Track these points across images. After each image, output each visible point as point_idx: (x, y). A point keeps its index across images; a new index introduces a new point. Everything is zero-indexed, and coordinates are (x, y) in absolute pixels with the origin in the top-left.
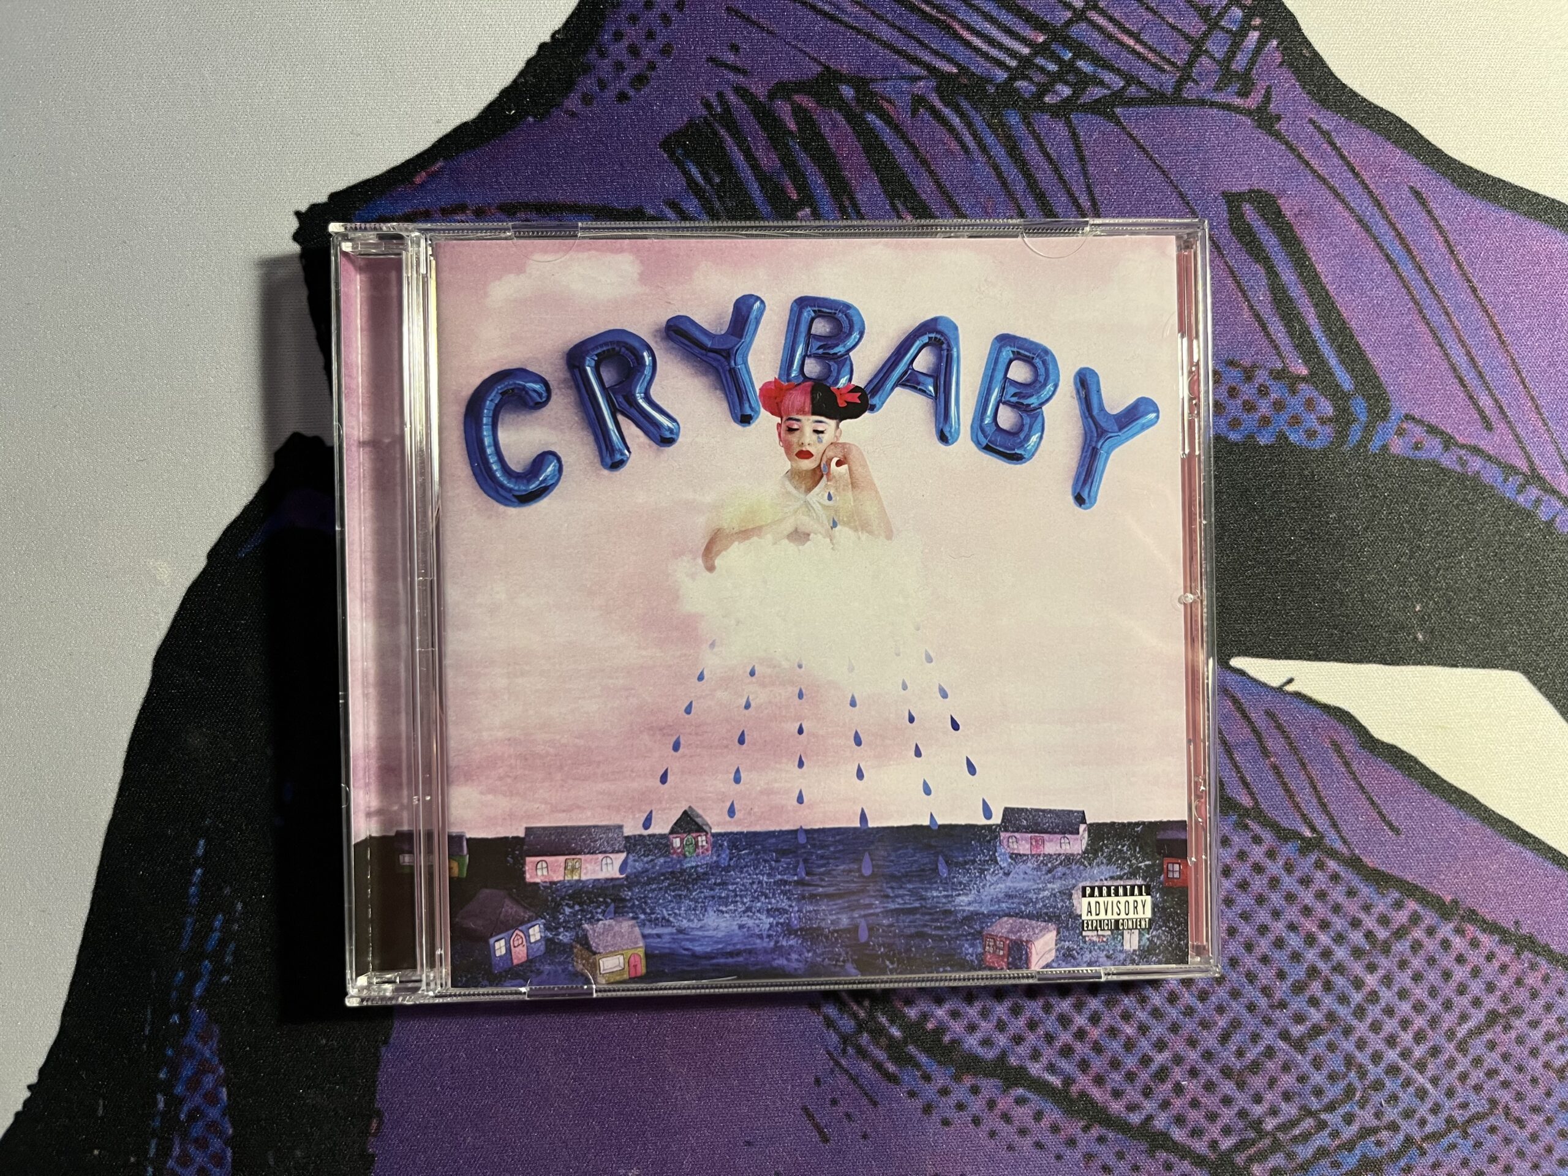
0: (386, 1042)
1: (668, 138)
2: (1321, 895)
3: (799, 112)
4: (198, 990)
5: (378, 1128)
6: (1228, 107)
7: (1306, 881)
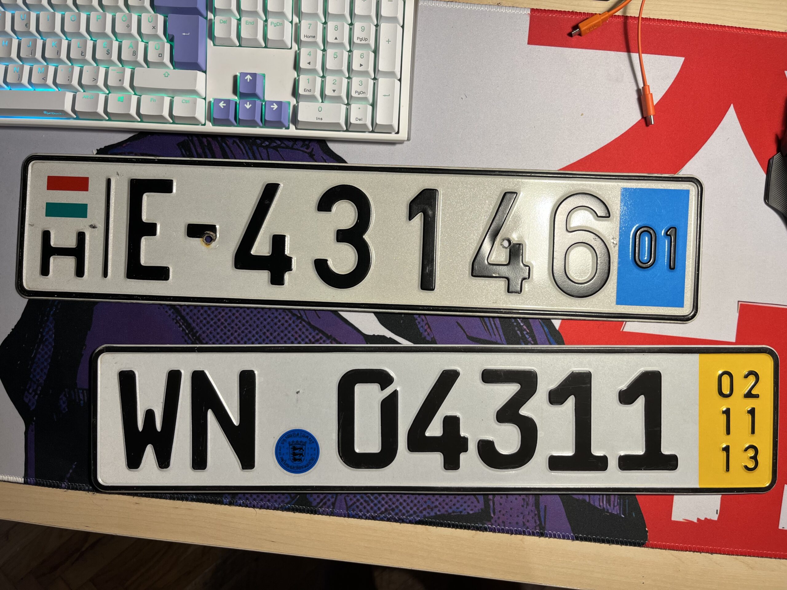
0: (89, 330)
1: (178, 143)
2: (300, 329)
3: (207, 140)
4: (52, 313)
5: (85, 349)
6: (303, 151)
7: (297, 326)
